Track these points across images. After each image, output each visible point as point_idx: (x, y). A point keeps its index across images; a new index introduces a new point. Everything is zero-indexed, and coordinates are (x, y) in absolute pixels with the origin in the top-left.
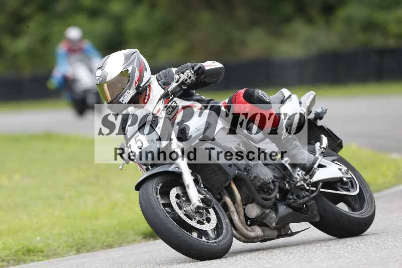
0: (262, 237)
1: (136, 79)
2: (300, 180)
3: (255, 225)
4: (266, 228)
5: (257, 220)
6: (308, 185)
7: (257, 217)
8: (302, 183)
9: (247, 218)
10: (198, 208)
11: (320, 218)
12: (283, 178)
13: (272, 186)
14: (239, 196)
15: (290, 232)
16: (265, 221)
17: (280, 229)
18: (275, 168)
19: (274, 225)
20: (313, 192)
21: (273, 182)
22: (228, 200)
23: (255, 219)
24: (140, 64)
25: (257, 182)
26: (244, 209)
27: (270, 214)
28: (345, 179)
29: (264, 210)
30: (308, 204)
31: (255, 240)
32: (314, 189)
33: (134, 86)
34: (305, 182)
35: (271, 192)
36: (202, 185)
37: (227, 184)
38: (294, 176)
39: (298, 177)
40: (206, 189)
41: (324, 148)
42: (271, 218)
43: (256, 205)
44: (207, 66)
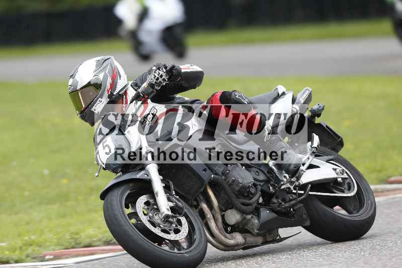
0: (243, 245)
1: (108, 86)
2: (287, 182)
3: (236, 232)
4: (248, 235)
5: (238, 226)
6: (295, 187)
7: (238, 224)
8: (288, 185)
9: (226, 225)
10: (167, 217)
11: (311, 222)
12: (267, 181)
13: (253, 190)
14: (216, 201)
15: (278, 238)
16: (247, 228)
17: (266, 235)
18: (258, 170)
19: (256, 231)
20: (301, 195)
21: (255, 185)
22: (204, 206)
23: (236, 226)
24: (113, 71)
25: (235, 186)
26: (223, 217)
27: (253, 220)
28: (339, 180)
29: (245, 215)
30: (295, 208)
31: (235, 248)
32: (302, 192)
33: (106, 94)
34: (291, 185)
35: (251, 196)
36: (174, 192)
37: (202, 190)
38: (281, 179)
39: (285, 180)
40: (178, 197)
41: (316, 148)
42: (253, 224)
43: (236, 211)
44: (183, 69)
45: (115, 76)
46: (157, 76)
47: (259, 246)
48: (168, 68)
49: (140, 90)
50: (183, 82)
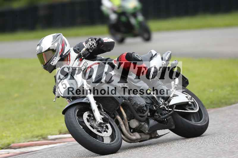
0: (140, 139)
1: (60, 50)
2: (163, 104)
3: (135, 132)
4: (143, 134)
5: (137, 129)
6: (167, 107)
7: (137, 128)
8: (164, 106)
9: (130, 128)
10: (101, 123)
11: (175, 126)
12: (152, 104)
13: (145, 109)
14: (125, 115)
15: (157, 135)
16: (141, 130)
17: (151, 134)
18: (147, 98)
19: (147, 131)
20: (170, 111)
21: (146, 106)
22: (119, 118)
23: (136, 129)
25: (136, 106)
26: (129, 123)
27: (145, 125)
28: (190, 103)
29: (141, 123)
31: (136, 141)
32: (171, 110)
33: (59, 55)
34: (165, 106)
35: (144, 112)
36: (103, 110)
37: (118, 108)
38: (159, 102)
39: (161, 103)
40: (105, 112)
41: (177, 85)
42: (145, 128)
43: (136, 120)
44: (105, 40)
45: (64, 45)
46: (91, 44)
47: (148, 140)
48: (97, 40)
49: (81, 52)
50: (104, 48)
